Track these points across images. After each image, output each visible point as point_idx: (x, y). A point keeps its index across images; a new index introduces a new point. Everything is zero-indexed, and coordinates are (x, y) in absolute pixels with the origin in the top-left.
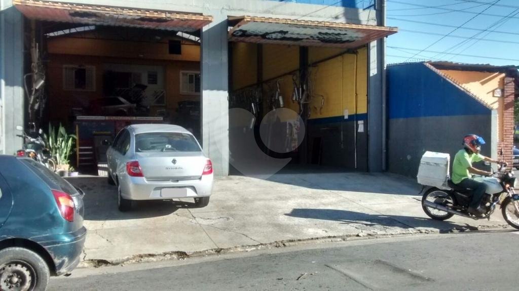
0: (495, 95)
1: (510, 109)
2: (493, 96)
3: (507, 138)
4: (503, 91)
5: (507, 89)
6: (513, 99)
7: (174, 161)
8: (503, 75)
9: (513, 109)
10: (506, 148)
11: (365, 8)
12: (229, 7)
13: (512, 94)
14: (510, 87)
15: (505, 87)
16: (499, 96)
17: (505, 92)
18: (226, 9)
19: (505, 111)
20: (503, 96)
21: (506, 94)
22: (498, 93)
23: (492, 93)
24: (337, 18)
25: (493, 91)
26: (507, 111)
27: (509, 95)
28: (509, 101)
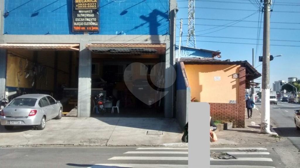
0: (233, 77)
1: (243, 85)
2: (232, 78)
3: (241, 101)
4: (238, 75)
5: (241, 74)
6: (245, 79)
7: (16, 110)
8: (240, 66)
9: (245, 85)
10: (240, 107)
11: (163, 34)
12: (92, 39)
13: (244, 76)
14: (243, 72)
15: (240, 72)
16: (236, 78)
17: (240, 75)
18: (91, 41)
19: (240, 86)
20: (239, 78)
21: (240, 77)
22: (236, 76)
23: (231, 76)
24: (146, 40)
25: (232, 75)
26: (241, 86)
27: (242, 77)
28: (242, 81)
